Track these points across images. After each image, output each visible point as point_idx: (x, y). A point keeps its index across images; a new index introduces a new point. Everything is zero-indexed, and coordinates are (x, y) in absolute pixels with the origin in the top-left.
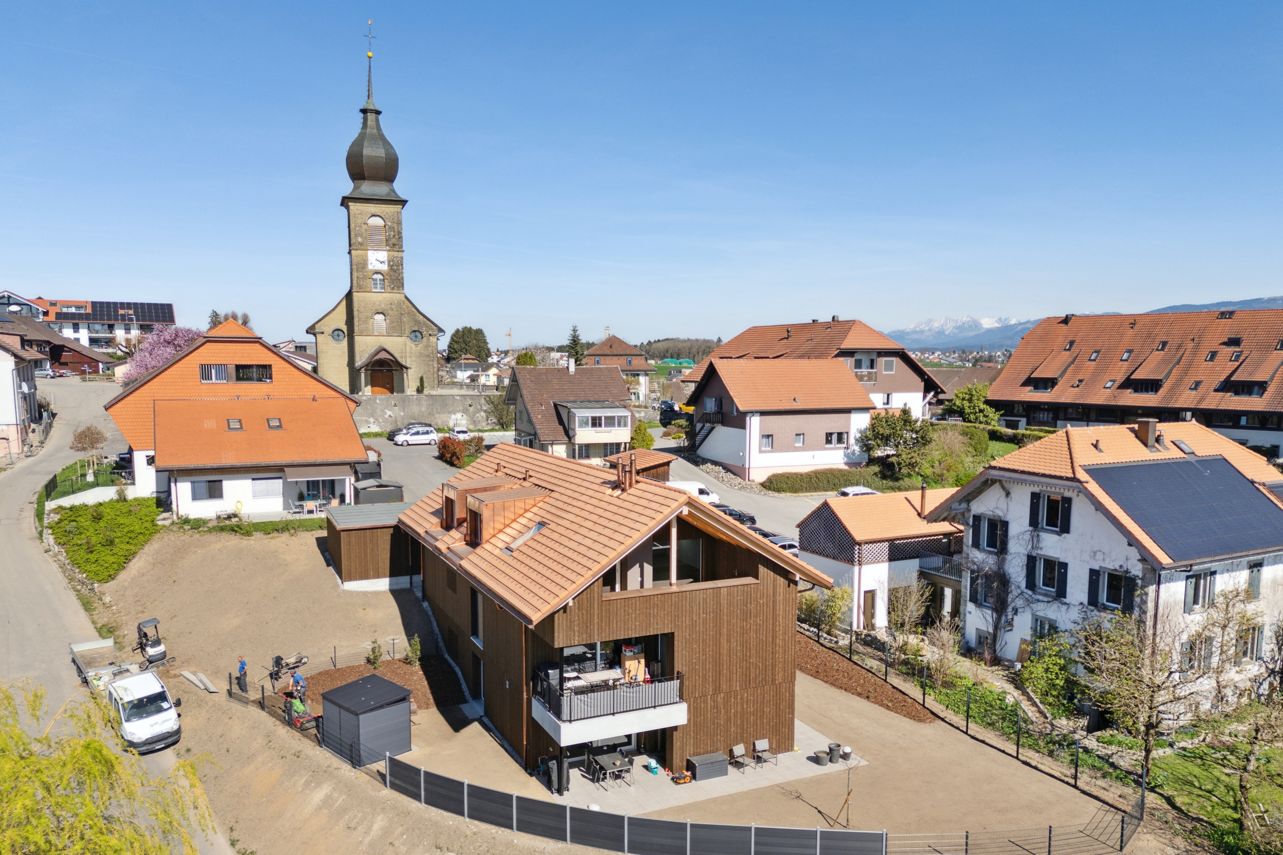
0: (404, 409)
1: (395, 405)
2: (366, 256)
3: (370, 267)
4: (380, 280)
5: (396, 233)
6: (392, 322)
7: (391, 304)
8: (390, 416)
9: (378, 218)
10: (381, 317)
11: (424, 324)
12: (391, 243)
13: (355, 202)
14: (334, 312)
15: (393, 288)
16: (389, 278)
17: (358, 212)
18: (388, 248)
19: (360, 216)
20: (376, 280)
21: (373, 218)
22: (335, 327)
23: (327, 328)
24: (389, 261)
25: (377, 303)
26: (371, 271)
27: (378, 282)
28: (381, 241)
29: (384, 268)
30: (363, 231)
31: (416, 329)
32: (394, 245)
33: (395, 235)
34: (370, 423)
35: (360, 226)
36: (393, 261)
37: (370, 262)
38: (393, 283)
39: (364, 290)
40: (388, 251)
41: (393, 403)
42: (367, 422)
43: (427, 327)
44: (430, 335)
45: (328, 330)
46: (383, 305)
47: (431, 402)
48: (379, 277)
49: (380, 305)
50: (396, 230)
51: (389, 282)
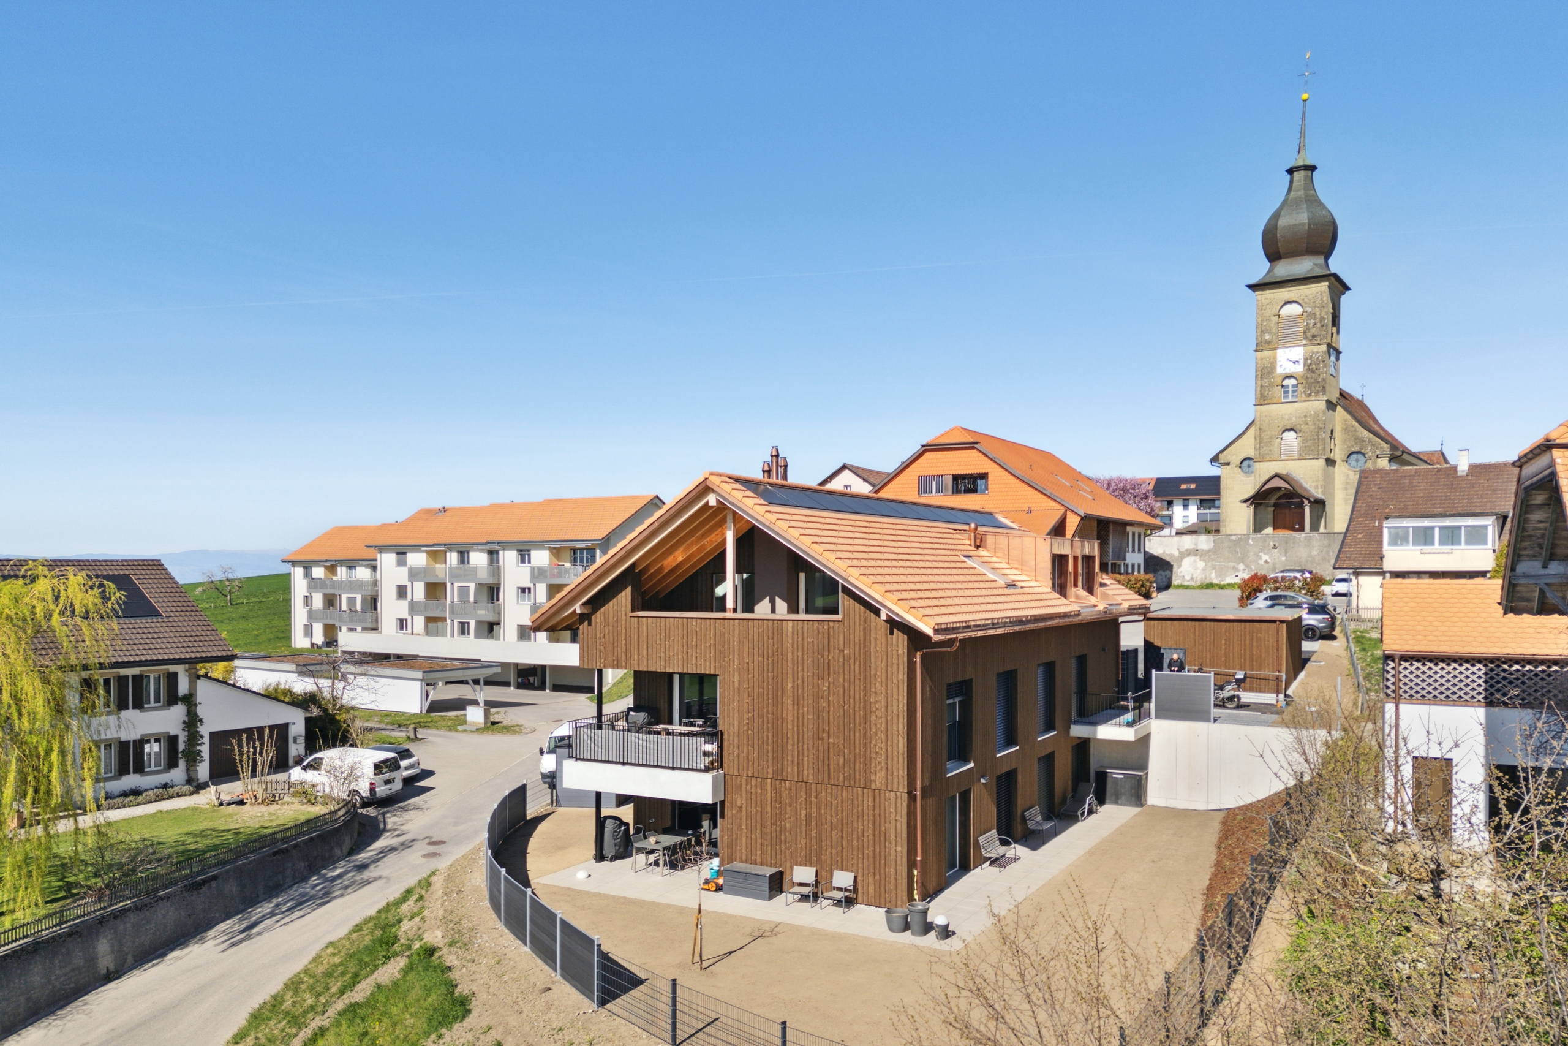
0: (1286, 553)
1: (1275, 547)
2: (1275, 358)
3: (1279, 371)
4: (1293, 386)
5: (1318, 320)
6: (1305, 440)
7: (1305, 416)
8: (1266, 562)
9: (1295, 305)
10: (1292, 434)
11: (1369, 442)
12: (1309, 335)
13: (1263, 290)
14: (1245, 436)
15: (1310, 395)
16: (1304, 382)
17: (1268, 301)
18: (1304, 342)
19: (1268, 306)
20: (1288, 386)
21: (1288, 306)
22: (1245, 455)
23: (1234, 457)
24: (1306, 360)
25: (1287, 417)
26: (1280, 375)
27: (1290, 389)
28: (1296, 334)
29: (1299, 369)
30: (1272, 325)
31: (1357, 449)
32: (1314, 336)
33: (1315, 324)
34: (1238, 571)
35: (1269, 320)
36: (1311, 358)
37: (1279, 364)
38: (1310, 388)
39: (1269, 401)
40: (1305, 345)
41: (1272, 544)
42: (1235, 569)
43: (1373, 445)
44: (1377, 457)
45: (1236, 460)
46: (1294, 419)
47: (1326, 542)
48: (1293, 381)
49: (1289, 419)
50: (1318, 316)
51: (1305, 387)
